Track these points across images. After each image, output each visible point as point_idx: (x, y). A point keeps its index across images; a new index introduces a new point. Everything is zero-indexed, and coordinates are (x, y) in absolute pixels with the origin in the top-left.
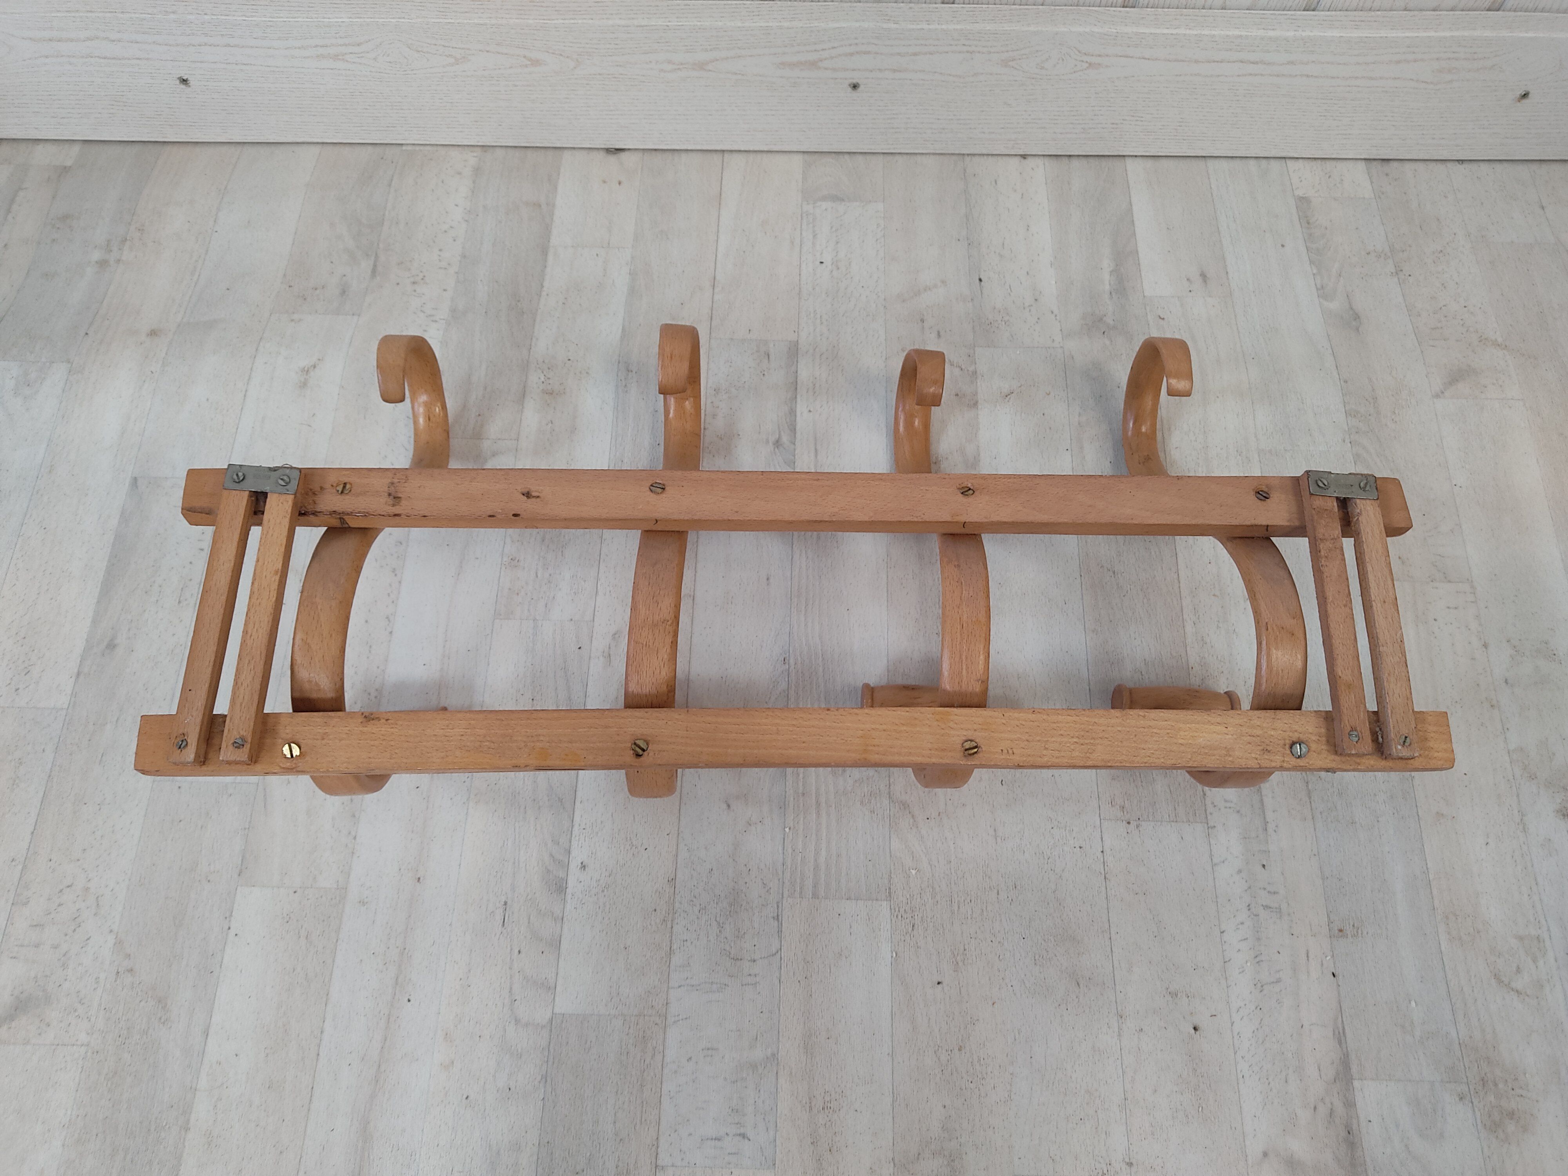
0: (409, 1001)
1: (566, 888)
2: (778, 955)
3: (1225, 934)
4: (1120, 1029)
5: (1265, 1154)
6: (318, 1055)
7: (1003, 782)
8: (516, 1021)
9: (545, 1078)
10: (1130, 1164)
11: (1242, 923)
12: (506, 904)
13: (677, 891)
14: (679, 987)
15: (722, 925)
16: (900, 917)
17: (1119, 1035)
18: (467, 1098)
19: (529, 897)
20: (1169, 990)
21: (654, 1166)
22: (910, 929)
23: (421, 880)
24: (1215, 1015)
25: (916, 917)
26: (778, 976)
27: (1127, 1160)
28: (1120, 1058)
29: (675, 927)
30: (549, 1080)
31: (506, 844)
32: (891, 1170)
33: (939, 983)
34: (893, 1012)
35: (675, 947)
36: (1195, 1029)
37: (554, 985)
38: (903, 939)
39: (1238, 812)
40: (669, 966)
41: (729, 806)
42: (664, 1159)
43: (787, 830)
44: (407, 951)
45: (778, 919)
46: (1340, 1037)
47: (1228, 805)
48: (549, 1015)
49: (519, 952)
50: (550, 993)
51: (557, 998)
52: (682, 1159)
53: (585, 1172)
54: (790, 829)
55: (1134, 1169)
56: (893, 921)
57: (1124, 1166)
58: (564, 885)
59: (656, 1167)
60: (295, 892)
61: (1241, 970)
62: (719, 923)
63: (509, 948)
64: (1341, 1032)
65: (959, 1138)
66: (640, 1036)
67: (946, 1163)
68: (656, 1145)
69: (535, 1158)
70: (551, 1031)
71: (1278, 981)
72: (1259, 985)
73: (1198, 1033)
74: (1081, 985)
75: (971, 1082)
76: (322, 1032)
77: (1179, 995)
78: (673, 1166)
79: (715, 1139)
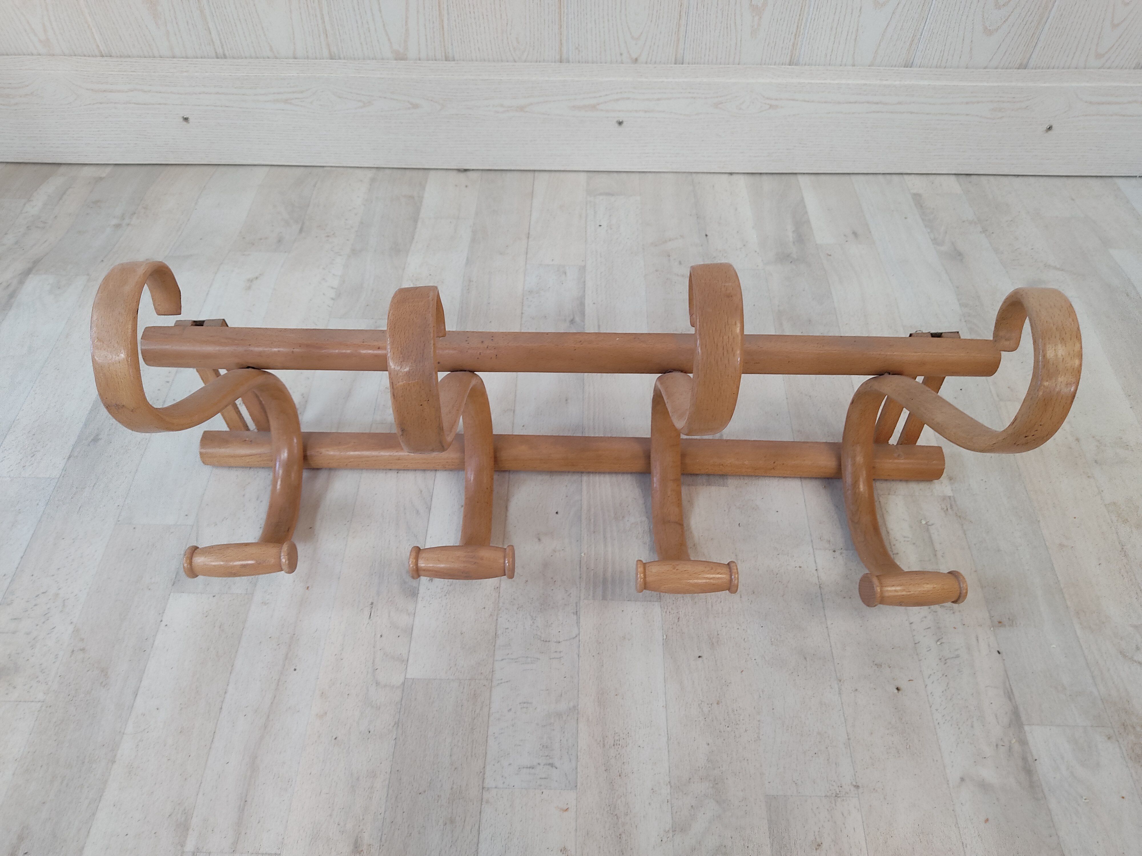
0: (295, 670)
1: (418, 593)
2: (577, 639)
3: (913, 624)
4: (840, 689)
5: (962, 779)
6: (221, 708)
7: (740, 525)
8: (377, 683)
9: (397, 724)
10: (857, 787)
11: (925, 617)
12: (372, 604)
13: (501, 595)
14: (502, 660)
15: (534, 618)
16: (668, 612)
17: (840, 694)
18: (336, 738)
19: (390, 600)
20: (875, 663)
21: (481, 788)
22: (676, 621)
23: (309, 588)
24: (912, 680)
25: (680, 613)
26: (577, 652)
27: (854, 783)
28: (842, 709)
29: (499, 619)
30: (400, 725)
31: (374, 565)
32: (669, 791)
33: (699, 657)
34: (666, 678)
35: (499, 632)
36: (898, 689)
37: (406, 658)
38: (671, 627)
39: (914, 544)
40: (494, 646)
41: (539, 540)
42: (489, 782)
43: (583, 555)
44: (295, 636)
45: (577, 614)
46: (1010, 695)
47: (907, 539)
48: (402, 679)
49: (381, 636)
50: (404, 663)
51: (408, 668)
52: (504, 783)
53: (426, 792)
54: (584, 554)
55: (861, 790)
56: (663, 615)
57: (852, 788)
58: (417, 592)
59: (483, 788)
60: (214, 596)
61: (928, 649)
62: (532, 617)
63: (374, 634)
64: (1009, 690)
65: (721, 768)
66: (472, 693)
67: (711, 785)
68: (483, 772)
69: (387, 782)
70: (403, 690)
71: (958, 656)
72: (943, 660)
73: (900, 692)
74: (808, 659)
75: (728, 727)
76: (226, 693)
77: (883, 666)
78: (496, 788)
79: (530, 768)
